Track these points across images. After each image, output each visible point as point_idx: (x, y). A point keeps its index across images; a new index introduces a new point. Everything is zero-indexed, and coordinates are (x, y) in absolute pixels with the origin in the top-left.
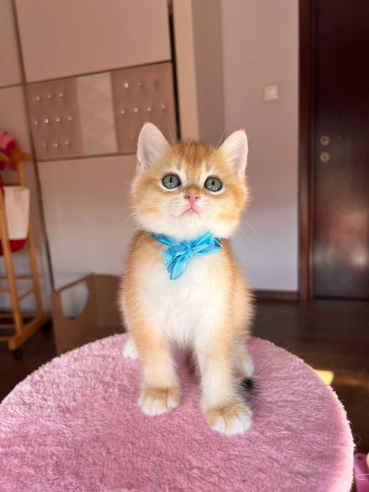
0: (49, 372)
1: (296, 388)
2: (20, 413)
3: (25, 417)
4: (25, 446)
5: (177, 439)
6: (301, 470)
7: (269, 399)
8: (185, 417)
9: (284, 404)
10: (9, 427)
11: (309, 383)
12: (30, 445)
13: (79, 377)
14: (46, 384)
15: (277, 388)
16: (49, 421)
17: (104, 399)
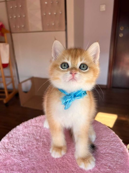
0: (15, 133)
2: (3, 153)
3: (5, 156)
4: (5, 170)
5: (65, 170)
7: (102, 152)
8: (68, 159)
9: (108, 155)
12: (7, 170)
13: (27, 136)
14: (14, 139)
15: (105, 146)
16: (15, 158)
17: (36, 148)
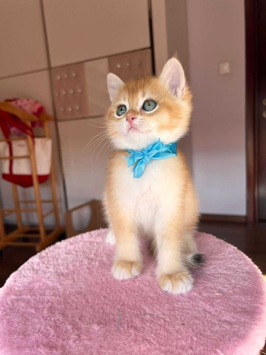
0: (53, 251)
1: (229, 266)
2: (30, 275)
3: (33, 278)
4: (30, 295)
5: (137, 295)
6: (227, 319)
7: (208, 272)
8: (144, 282)
9: (219, 275)
10: (21, 283)
11: (240, 263)
12: (34, 295)
13: (72, 254)
14: (50, 258)
15: (214, 265)
16: (49, 280)
17: (88, 268)
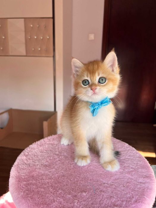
1: (130, 154)
2: (26, 168)
4: (35, 180)
13: (45, 152)
14: (32, 156)
16: (41, 170)
17: (59, 160)
